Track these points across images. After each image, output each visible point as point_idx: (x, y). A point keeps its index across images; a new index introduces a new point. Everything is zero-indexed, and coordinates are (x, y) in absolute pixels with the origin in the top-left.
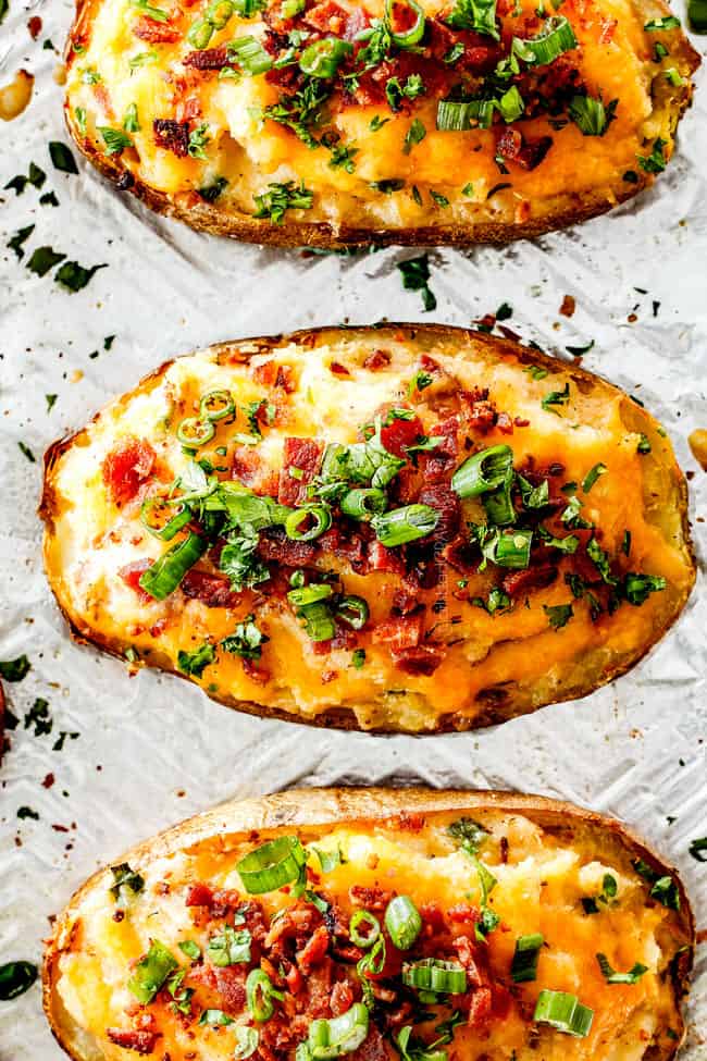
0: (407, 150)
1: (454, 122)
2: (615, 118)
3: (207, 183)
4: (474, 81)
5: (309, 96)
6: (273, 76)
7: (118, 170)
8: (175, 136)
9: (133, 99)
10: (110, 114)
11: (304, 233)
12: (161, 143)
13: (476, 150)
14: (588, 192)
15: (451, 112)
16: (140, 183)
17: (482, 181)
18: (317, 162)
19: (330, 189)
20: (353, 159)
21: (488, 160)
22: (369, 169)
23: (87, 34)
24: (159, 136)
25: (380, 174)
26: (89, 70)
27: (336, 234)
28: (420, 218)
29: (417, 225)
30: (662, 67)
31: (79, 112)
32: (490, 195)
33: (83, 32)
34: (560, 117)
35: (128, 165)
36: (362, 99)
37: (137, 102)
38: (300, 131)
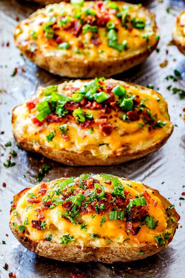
0: (101, 225)
1: (114, 217)
2: (158, 225)
3: (47, 237)
4: (119, 209)
5: (74, 210)
6: (64, 206)
7: (24, 237)
8: (37, 225)
9: (27, 217)
10: (21, 222)
11: (74, 248)
12: (34, 226)
13: (120, 228)
14: (150, 243)
15: (113, 214)
16: (30, 239)
17: (122, 237)
18: (77, 229)
19: (81, 237)
20: (86, 227)
21: (124, 231)
22: (91, 231)
23: (16, 205)
24: (33, 224)
25: (94, 231)
26: (16, 212)
27: (82, 249)
28: (105, 245)
29: (104, 247)
30: (170, 217)
31: (14, 224)
32: (124, 241)
33: (15, 204)
34: (143, 223)
35: (26, 235)
36: (89, 210)
37: (28, 217)
38: (71, 219)
